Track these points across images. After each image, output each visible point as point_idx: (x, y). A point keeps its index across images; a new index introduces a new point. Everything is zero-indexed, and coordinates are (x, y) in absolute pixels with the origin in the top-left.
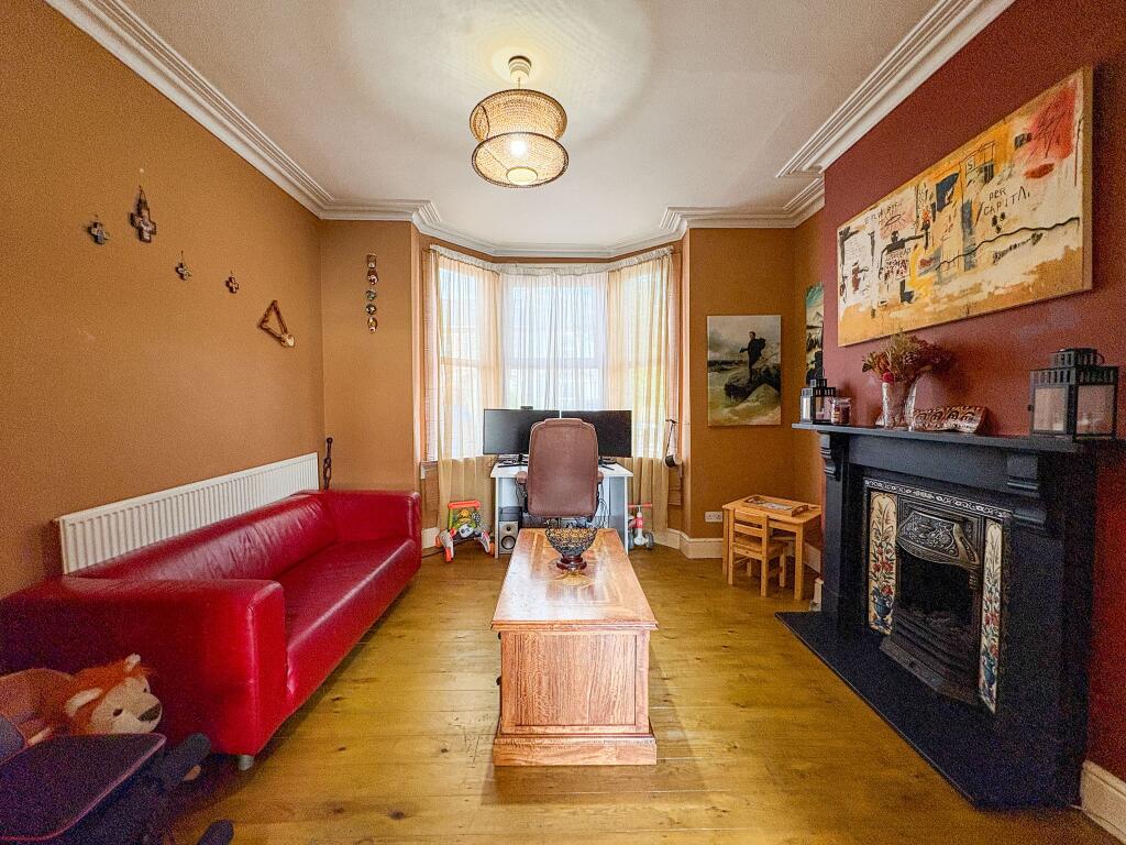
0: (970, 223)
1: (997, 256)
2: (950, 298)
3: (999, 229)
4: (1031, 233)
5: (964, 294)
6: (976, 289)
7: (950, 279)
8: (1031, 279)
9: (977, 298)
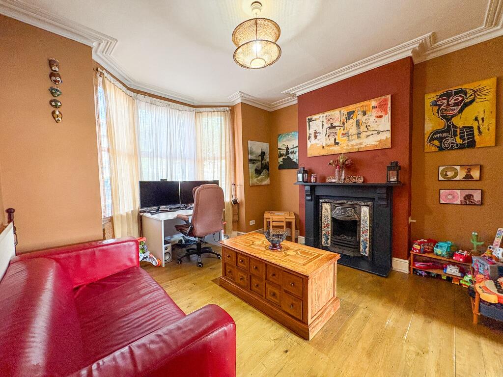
0: (359, 126)
1: (368, 136)
2: (353, 145)
3: (368, 129)
4: (377, 132)
5: (357, 145)
6: (361, 144)
7: (352, 140)
8: (377, 143)
9: (361, 146)
